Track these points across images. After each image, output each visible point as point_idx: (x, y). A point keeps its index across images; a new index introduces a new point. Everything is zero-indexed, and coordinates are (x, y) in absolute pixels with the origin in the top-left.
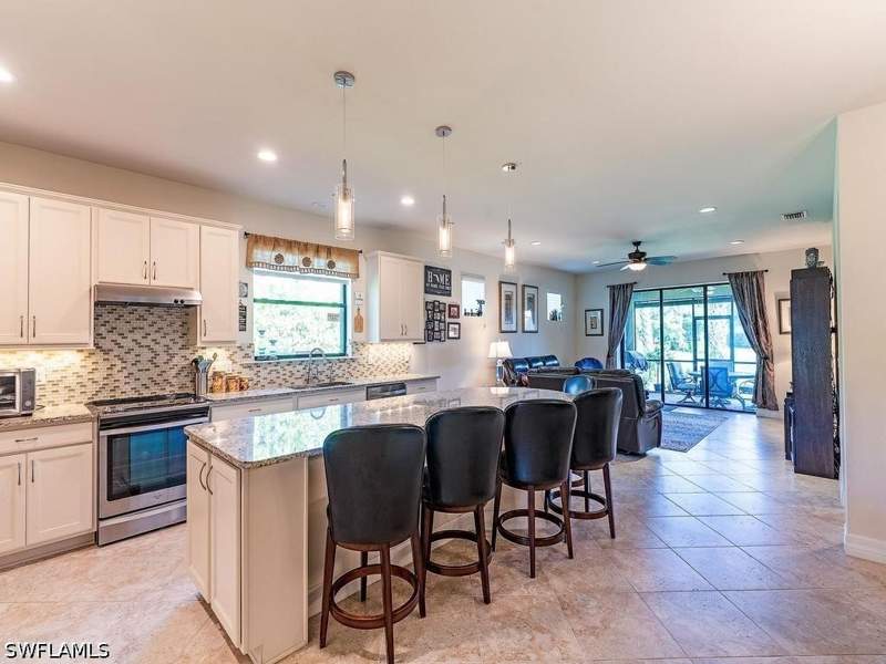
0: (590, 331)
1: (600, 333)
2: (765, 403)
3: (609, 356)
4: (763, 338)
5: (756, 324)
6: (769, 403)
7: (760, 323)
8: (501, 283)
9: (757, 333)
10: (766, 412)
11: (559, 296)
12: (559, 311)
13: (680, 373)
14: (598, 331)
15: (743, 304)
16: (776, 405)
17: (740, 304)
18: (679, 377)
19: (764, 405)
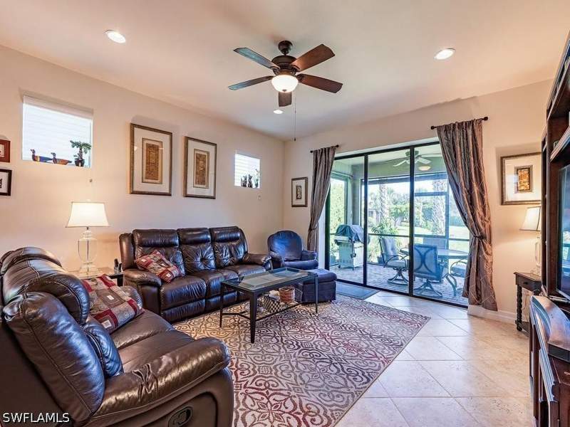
0: (296, 202)
1: (304, 204)
2: (479, 298)
3: (310, 229)
4: (479, 210)
5: (470, 191)
6: (484, 300)
7: (476, 189)
8: (133, 126)
9: (472, 203)
10: (480, 310)
11: (257, 161)
12: (256, 177)
13: (393, 249)
14: (302, 202)
15: (455, 165)
16: (495, 303)
17: (451, 165)
18: (391, 253)
19: (478, 301)
